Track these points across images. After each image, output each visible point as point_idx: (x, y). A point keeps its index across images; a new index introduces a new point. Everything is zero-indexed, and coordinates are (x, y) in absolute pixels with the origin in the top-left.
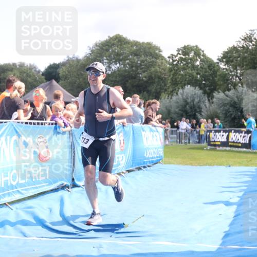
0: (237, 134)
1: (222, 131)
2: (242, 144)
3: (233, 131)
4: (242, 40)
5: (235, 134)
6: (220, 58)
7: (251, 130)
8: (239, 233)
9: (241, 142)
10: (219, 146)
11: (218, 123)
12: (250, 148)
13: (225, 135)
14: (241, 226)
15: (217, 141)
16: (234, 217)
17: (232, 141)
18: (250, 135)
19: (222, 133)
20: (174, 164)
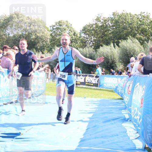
0: (91, 77)
1: (81, 76)
2: (94, 84)
3: (88, 76)
4: (95, 20)
5: (89, 77)
6: (81, 30)
7: (99, 75)
8: (89, 139)
9: (93, 83)
10: (79, 84)
11: (79, 70)
12: (98, 87)
13: (83, 78)
14: (90, 135)
15: (78, 82)
16: (87, 130)
17: (88, 82)
18: (98, 78)
19: (81, 77)
20: (51, 95)
